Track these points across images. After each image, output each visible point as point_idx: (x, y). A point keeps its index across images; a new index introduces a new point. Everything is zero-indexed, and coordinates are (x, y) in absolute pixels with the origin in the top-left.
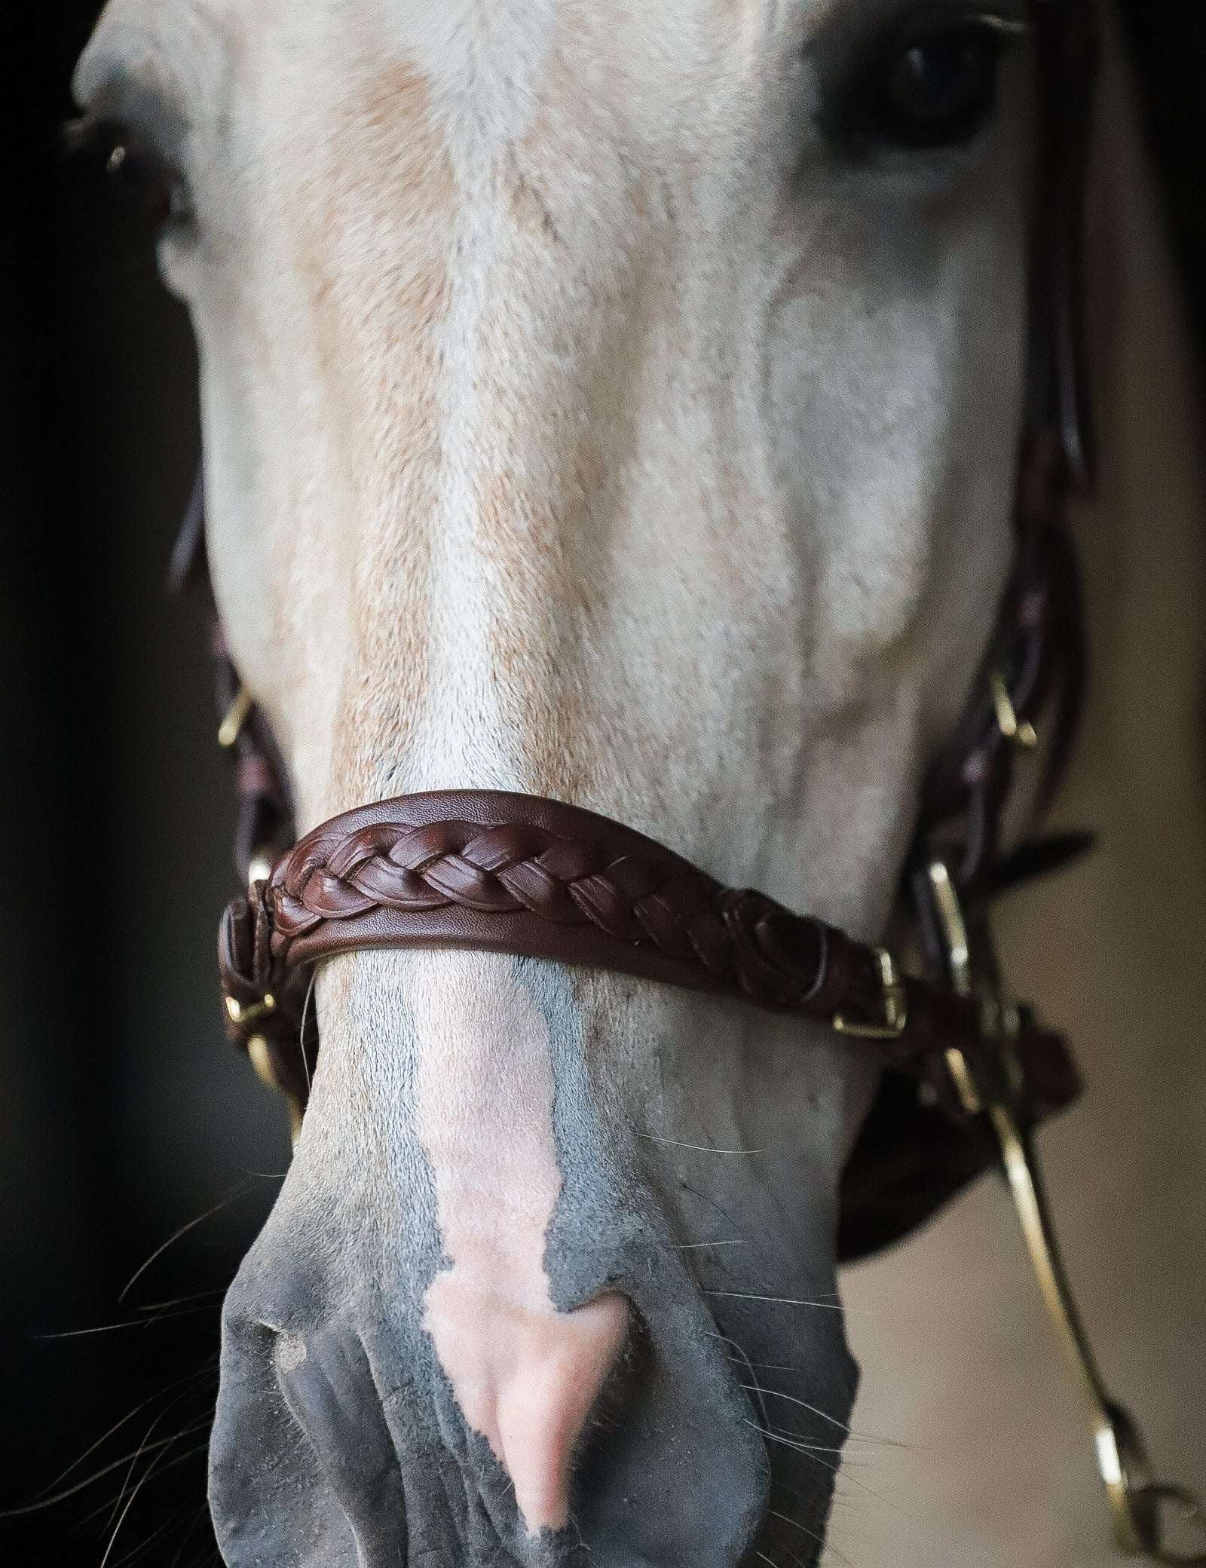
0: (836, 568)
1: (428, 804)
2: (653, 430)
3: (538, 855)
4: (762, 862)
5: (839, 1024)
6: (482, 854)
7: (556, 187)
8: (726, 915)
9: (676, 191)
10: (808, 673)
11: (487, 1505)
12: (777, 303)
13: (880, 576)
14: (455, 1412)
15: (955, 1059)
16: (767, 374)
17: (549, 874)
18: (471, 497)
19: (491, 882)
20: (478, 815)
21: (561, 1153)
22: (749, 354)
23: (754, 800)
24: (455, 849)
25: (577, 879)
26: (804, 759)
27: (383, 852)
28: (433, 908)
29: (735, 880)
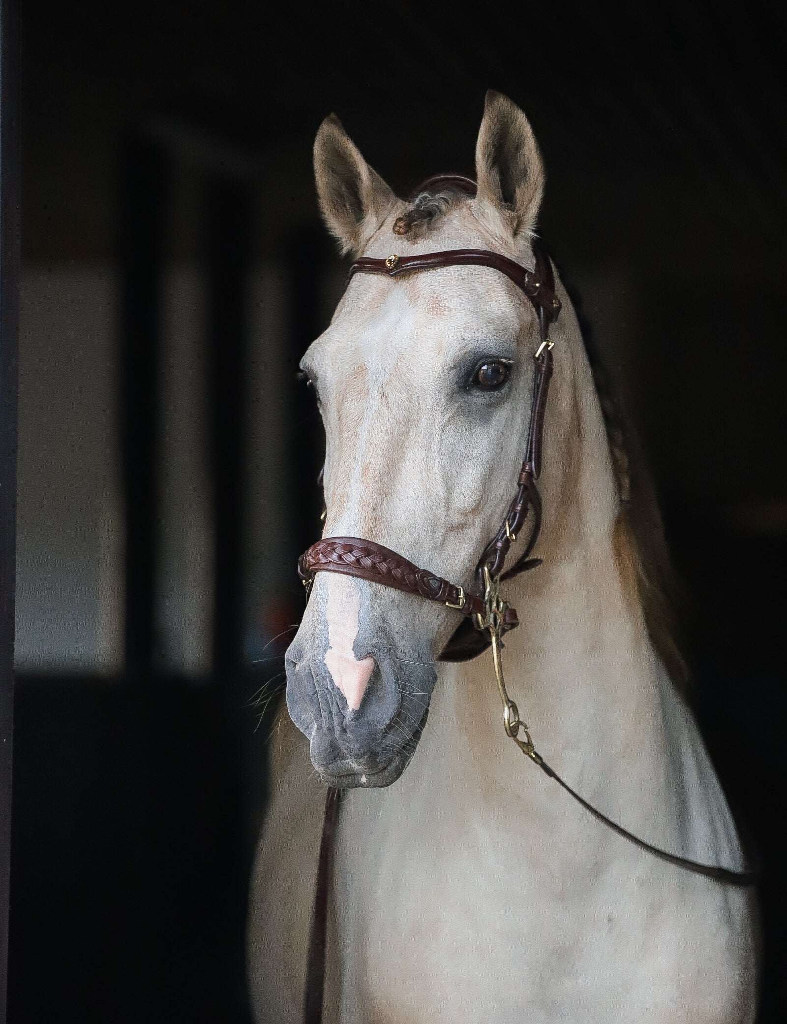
0: (457, 492)
1: (346, 539)
2: (410, 454)
3: (370, 556)
4: (431, 560)
5: (447, 604)
6: (357, 553)
7: (391, 396)
8: (417, 575)
9: (420, 398)
10: (447, 515)
11: (338, 703)
12: (444, 427)
13: (468, 493)
14: (332, 681)
15: (479, 615)
16: (441, 441)
17: (372, 561)
18: (361, 468)
19: (358, 561)
20: (358, 544)
21: (359, 623)
22: (436, 438)
23: (428, 545)
24: (351, 552)
25: (378, 563)
26: (445, 536)
27: (334, 549)
28: (343, 564)
29: (422, 566)
